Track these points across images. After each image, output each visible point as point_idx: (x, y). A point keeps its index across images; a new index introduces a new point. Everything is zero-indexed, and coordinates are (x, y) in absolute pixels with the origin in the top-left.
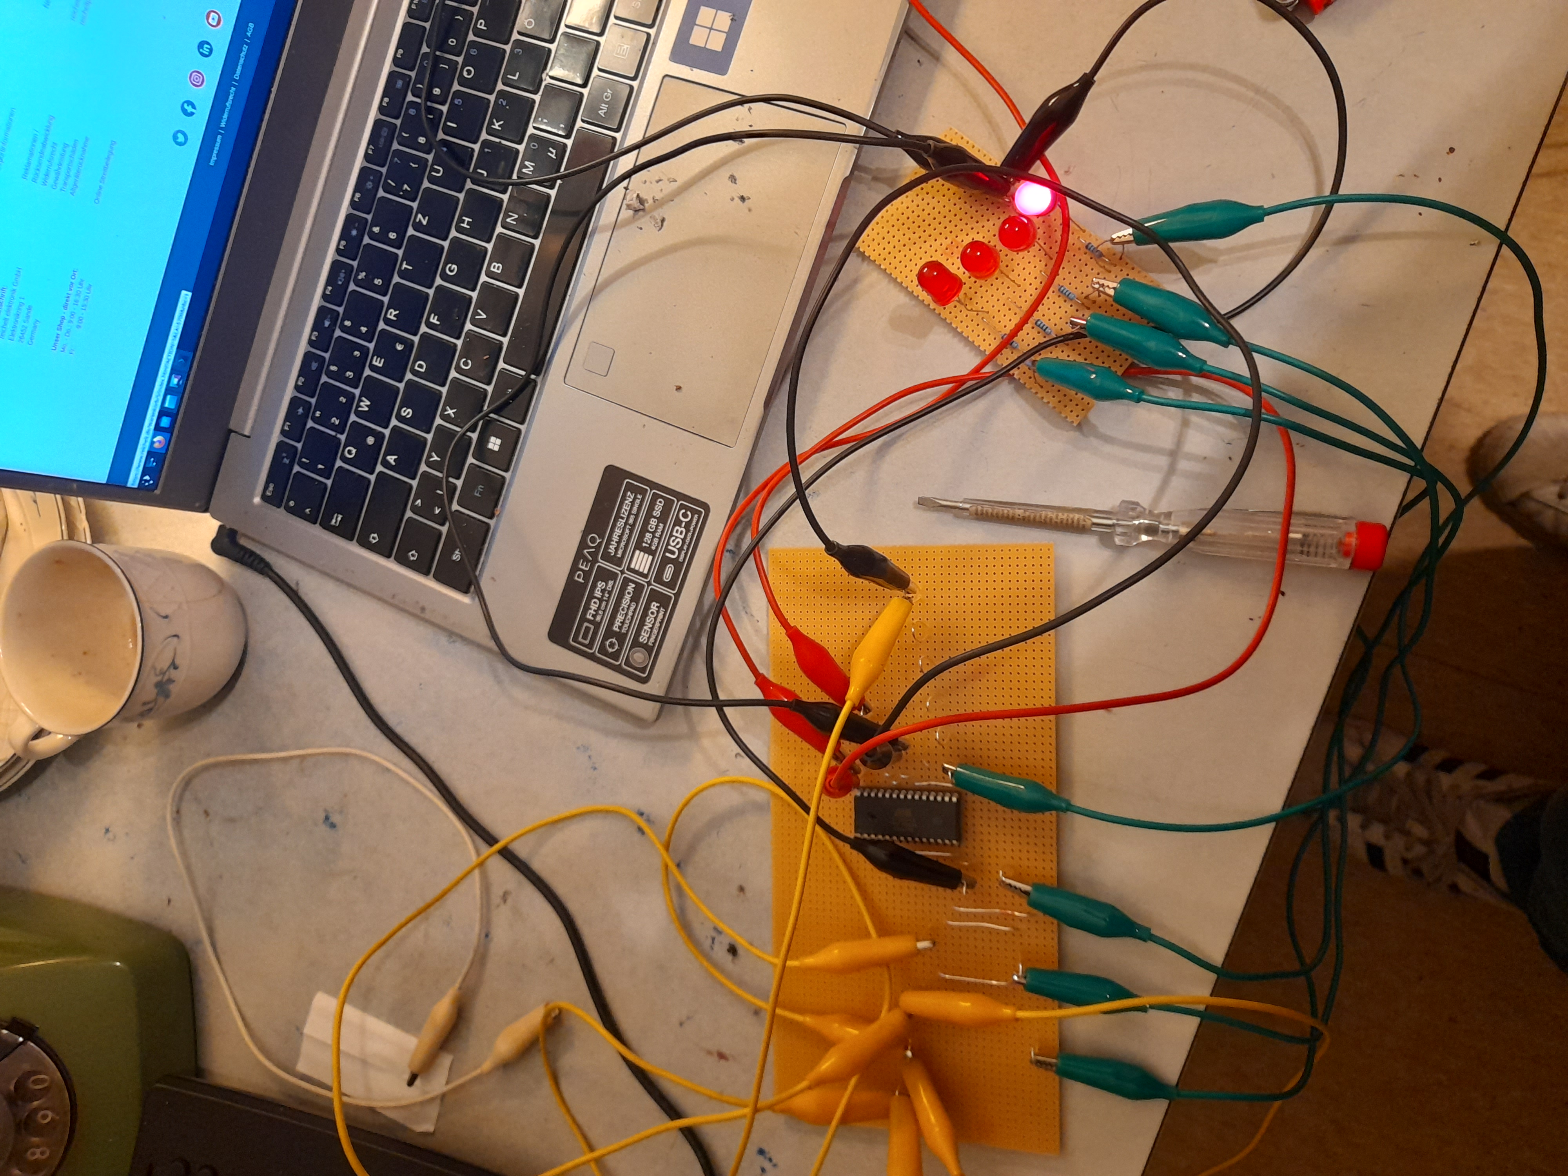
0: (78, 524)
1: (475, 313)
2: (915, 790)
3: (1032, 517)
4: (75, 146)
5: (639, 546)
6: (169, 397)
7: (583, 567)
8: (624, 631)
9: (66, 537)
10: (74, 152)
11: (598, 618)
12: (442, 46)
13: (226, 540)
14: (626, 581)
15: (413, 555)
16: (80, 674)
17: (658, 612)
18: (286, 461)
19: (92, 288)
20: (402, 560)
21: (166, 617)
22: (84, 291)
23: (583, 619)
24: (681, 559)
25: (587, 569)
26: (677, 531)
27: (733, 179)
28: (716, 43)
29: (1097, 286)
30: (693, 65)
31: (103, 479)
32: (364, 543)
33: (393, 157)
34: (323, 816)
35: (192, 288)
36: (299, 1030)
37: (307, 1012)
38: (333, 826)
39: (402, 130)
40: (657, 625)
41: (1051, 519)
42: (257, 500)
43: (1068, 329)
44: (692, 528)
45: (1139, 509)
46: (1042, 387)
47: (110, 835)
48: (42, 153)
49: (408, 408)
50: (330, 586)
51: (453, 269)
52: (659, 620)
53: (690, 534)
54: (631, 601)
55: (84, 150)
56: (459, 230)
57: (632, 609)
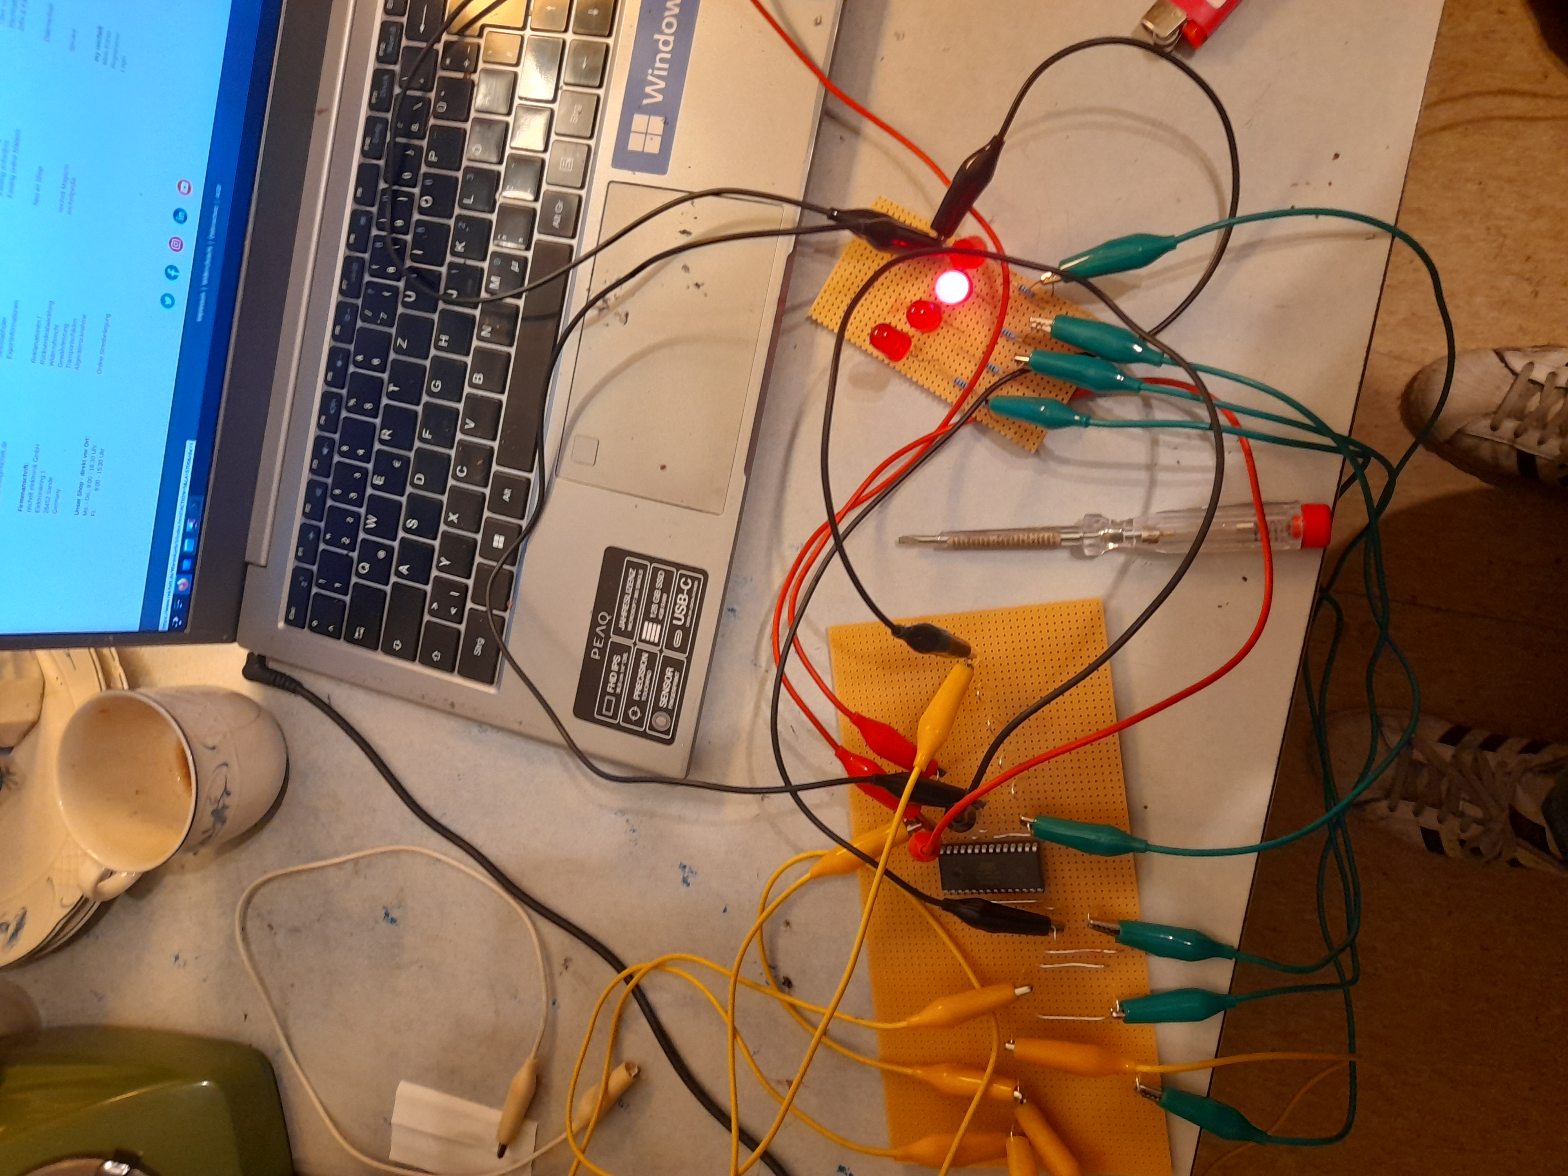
0: (113, 671)
1: (464, 423)
2: (996, 843)
3: (1005, 540)
4: (74, 325)
5: (647, 618)
6: (186, 542)
7: (598, 645)
8: (644, 698)
9: (104, 687)
10: (74, 330)
11: (618, 690)
12: (398, 181)
13: (257, 666)
14: (639, 652)
15: (436, 656)
16: (136, 813)
17: (673, 676)
18: (304, 584)
19: (105, 453)
20: (427, 662)
21: (214, 748)
22: (97, 456)
23: (605, 692)
24: (688, 624)
25: (601, 646)
26: (680, 599)
27: (686, 268)
28: (653, 147)
29: (1034, 325)
30: (634, 168)
31: (136, 628)
32: (389, 651)
33: (366, 289)
34: (383, 912)
35: (196, 435)
36: (387, 1121)
37: (392, 1103)
38: (393, 921)
39: (371, 263)
40: (674, 688)
41: (1023, 541)
42: (281, 625)
43: (1014, 367)
44: (694, 595)
45: (1102, 521)
46: (998, 422)
47: (180, 961)
48: (46, 336)
49: (413, 519)
50: (360, 696)
51: (437, 386)
52: (675, 683)
53: (693, 600)
54: (647, 670)
55: (83, 328)
56: (438, 348)
57: (648, 677)
